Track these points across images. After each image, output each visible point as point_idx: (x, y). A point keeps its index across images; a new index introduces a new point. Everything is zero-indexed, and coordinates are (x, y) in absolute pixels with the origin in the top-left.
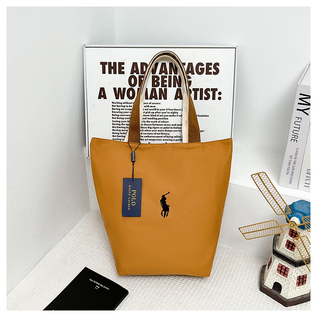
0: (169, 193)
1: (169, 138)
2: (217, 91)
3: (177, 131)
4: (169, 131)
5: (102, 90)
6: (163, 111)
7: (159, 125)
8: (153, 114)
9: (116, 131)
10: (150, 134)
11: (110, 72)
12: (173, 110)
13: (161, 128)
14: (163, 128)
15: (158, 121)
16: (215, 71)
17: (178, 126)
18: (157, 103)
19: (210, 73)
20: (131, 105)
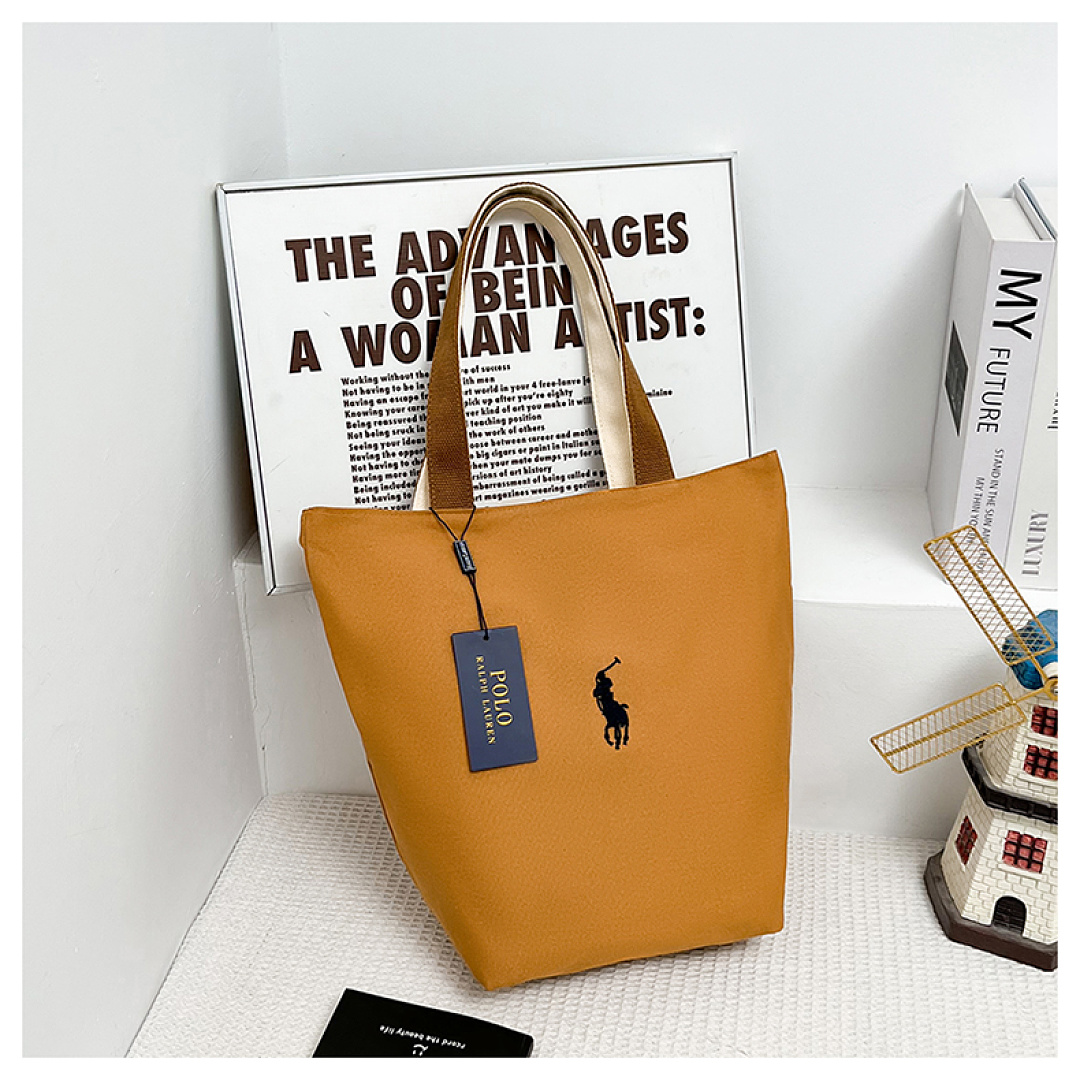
0: (619, 662)
1: (553, 482)
2: (688, 305)
3: (576, 455)
4: (548, 458)
5: (302, 339)
6: (522, 393)
8: (490, 408)
9: (365, 482)
10: (485, 476)
11: (324, 275)
12: (554, 384)
13: (520, 451)
14: (528, 451)
15: (507, 427)
16: (675, 241)
17: (576, 439)
18: (500, 368)
19: (661, 250)
20: (409, 383)
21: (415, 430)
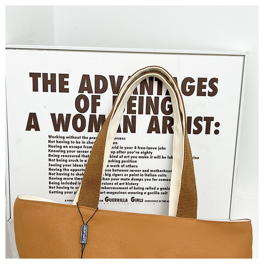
1: (138, 190)
2: (213, 120)
3: (150, 180)
4: (137, 180)
5: (33, 116)
6: (129, 150)
7: (123, 171)
8: (114, 155)
9: (54, 180)
10: (108, 184)
11: (45, 90)
12: (144, 148)
13: (125, 175)
14: (129, 175)
15: (120, 164)
16: (211, 91)
17: (151, 173)
18: (120, 139)
19: (204, 94)
20: (78, 140)
21: (79, 161)
